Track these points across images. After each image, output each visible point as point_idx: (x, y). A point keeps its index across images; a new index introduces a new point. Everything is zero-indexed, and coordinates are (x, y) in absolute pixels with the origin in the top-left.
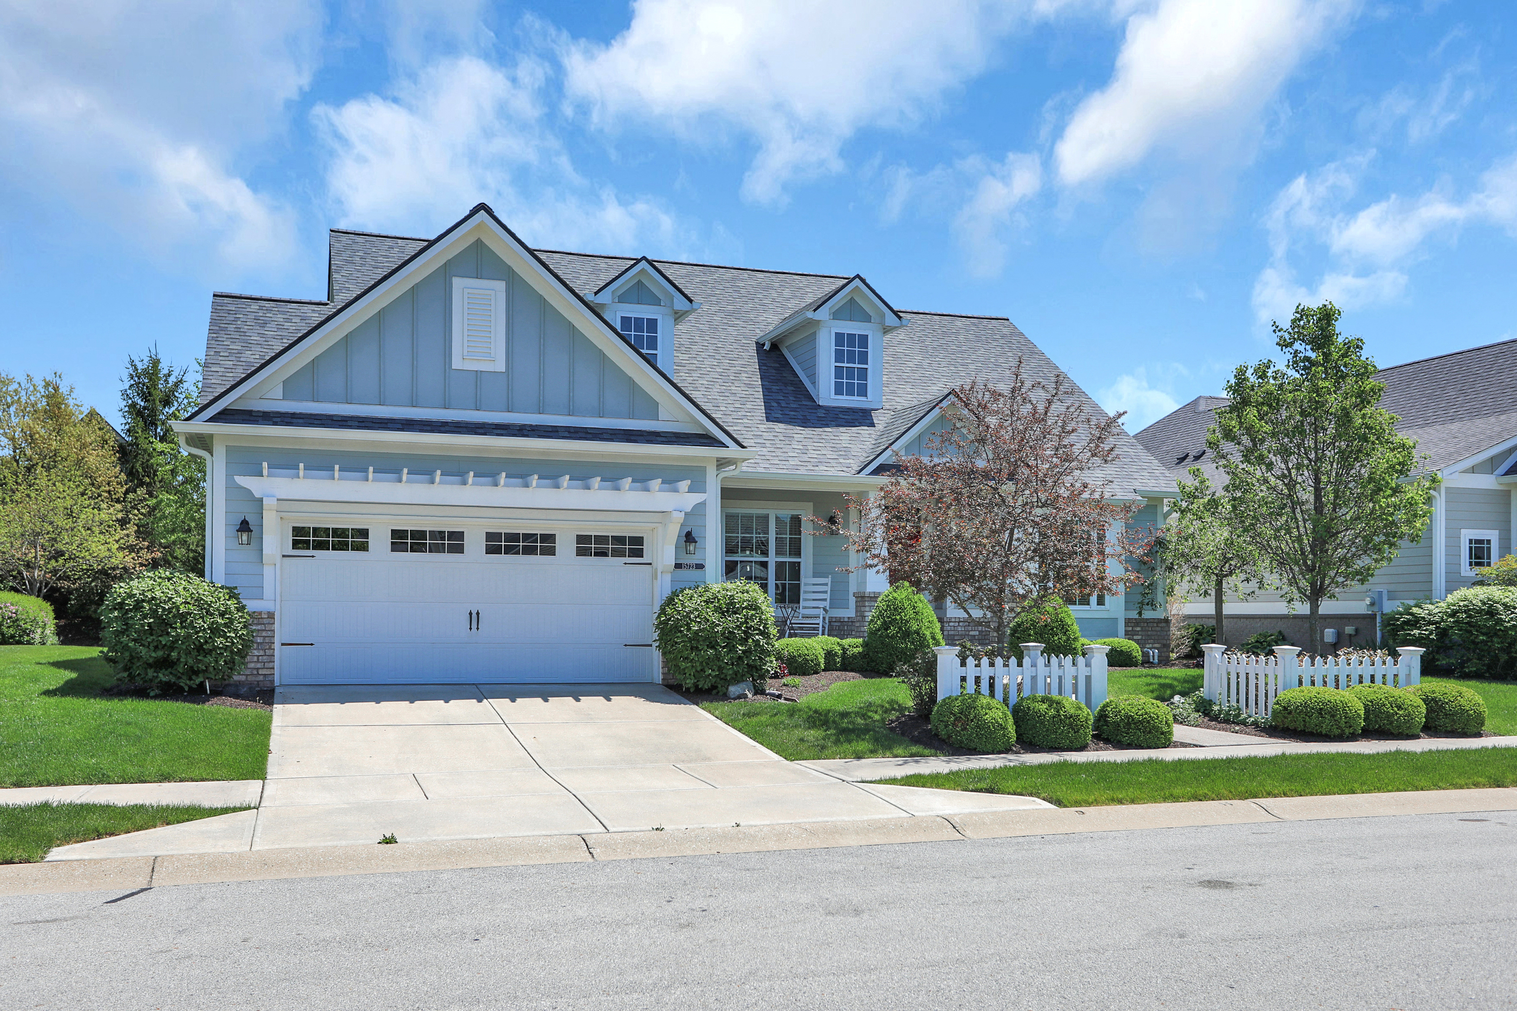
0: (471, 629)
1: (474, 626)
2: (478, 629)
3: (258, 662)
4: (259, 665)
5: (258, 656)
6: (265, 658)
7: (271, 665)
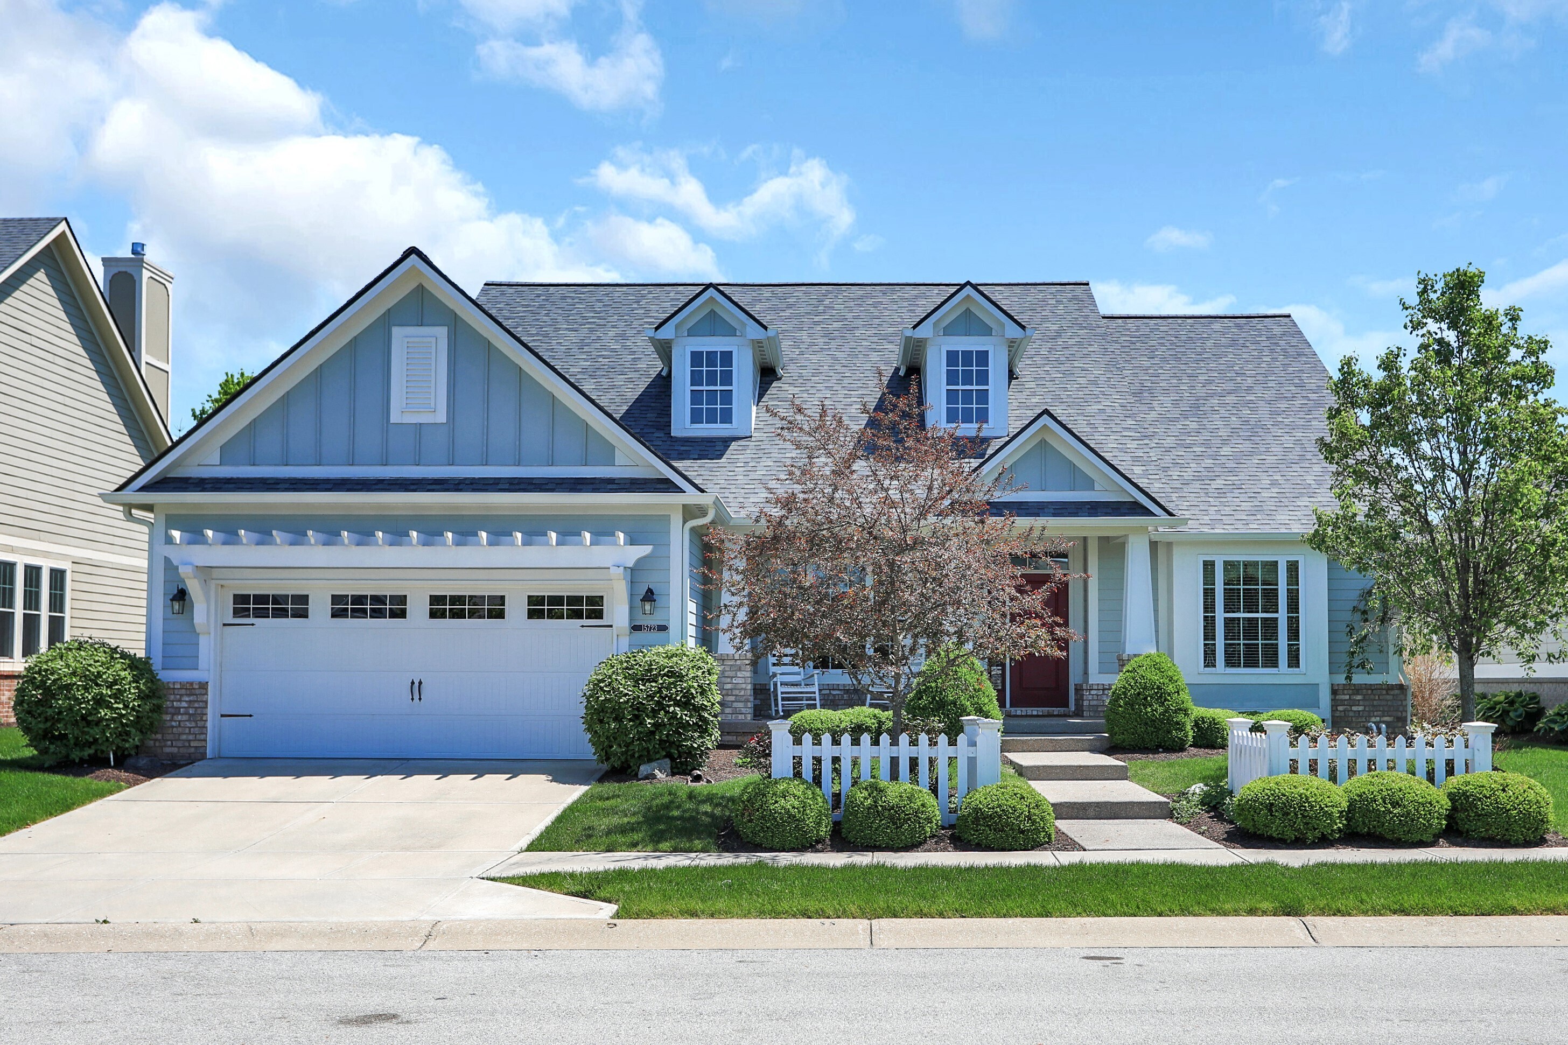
3: (190, 733)
4: (191, 737)
5: (190, 728)
6: (196, 729)
7: (202, 737)
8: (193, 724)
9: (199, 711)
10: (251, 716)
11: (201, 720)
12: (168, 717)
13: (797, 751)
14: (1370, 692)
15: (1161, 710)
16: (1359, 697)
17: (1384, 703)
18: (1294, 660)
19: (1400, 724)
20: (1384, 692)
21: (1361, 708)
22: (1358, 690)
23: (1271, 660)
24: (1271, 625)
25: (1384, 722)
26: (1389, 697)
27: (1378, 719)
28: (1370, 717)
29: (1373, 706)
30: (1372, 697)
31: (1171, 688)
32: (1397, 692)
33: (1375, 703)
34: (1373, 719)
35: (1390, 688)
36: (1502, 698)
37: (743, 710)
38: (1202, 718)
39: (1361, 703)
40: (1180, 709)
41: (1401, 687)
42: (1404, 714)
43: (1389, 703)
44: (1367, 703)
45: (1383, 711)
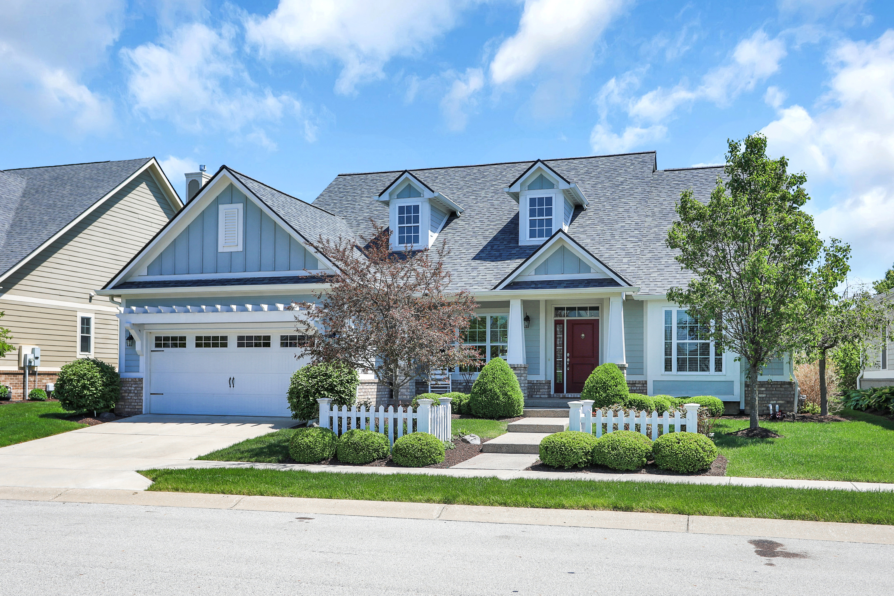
0: (230, 387)
1: (232, 385)
2: (233, 387)
3: (135, 402)
4: (136, 404)
5: (135, 399)
6: (138, 400)
7: (141, 404)
8: (137, 398)
9: (139, 392)
10: (162, 394)
11: (140, 396)
12: (127, 395)
13: (415, 416)
14: (770, 386)
15: (604, 395)
16: (763, 389)
17: (779, 392)
18: (719, 367)
19: (789, 405)
20: (779, 386)
21: (764, 395)
22: (762, 385)
23: (705, 368)
24: (705, 348)
25: (778, 404)
26: (781, 389)
27: (775, 402)
28: (770, 401)
29: (772, 394)
30: (771, 389)
31: (612, 383)
32: (788, 386)
33: (773, 392)
34: (772, 402)
35: (783, 383)
36: (887, 391)
37: (406, 393)
38: (634, 400)
39: (764, 392)
40: (618, 395)
41: (790, 384)
42: (792, 399)
43: (782, 393)
44: (768, 392)
45: (778, 397)
